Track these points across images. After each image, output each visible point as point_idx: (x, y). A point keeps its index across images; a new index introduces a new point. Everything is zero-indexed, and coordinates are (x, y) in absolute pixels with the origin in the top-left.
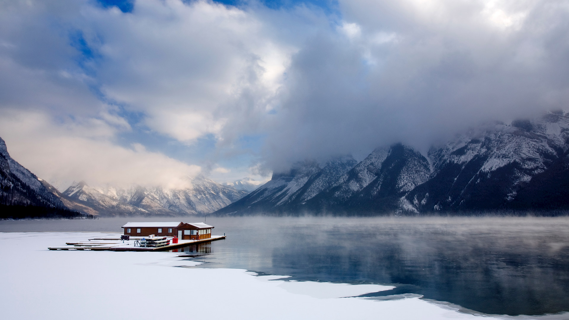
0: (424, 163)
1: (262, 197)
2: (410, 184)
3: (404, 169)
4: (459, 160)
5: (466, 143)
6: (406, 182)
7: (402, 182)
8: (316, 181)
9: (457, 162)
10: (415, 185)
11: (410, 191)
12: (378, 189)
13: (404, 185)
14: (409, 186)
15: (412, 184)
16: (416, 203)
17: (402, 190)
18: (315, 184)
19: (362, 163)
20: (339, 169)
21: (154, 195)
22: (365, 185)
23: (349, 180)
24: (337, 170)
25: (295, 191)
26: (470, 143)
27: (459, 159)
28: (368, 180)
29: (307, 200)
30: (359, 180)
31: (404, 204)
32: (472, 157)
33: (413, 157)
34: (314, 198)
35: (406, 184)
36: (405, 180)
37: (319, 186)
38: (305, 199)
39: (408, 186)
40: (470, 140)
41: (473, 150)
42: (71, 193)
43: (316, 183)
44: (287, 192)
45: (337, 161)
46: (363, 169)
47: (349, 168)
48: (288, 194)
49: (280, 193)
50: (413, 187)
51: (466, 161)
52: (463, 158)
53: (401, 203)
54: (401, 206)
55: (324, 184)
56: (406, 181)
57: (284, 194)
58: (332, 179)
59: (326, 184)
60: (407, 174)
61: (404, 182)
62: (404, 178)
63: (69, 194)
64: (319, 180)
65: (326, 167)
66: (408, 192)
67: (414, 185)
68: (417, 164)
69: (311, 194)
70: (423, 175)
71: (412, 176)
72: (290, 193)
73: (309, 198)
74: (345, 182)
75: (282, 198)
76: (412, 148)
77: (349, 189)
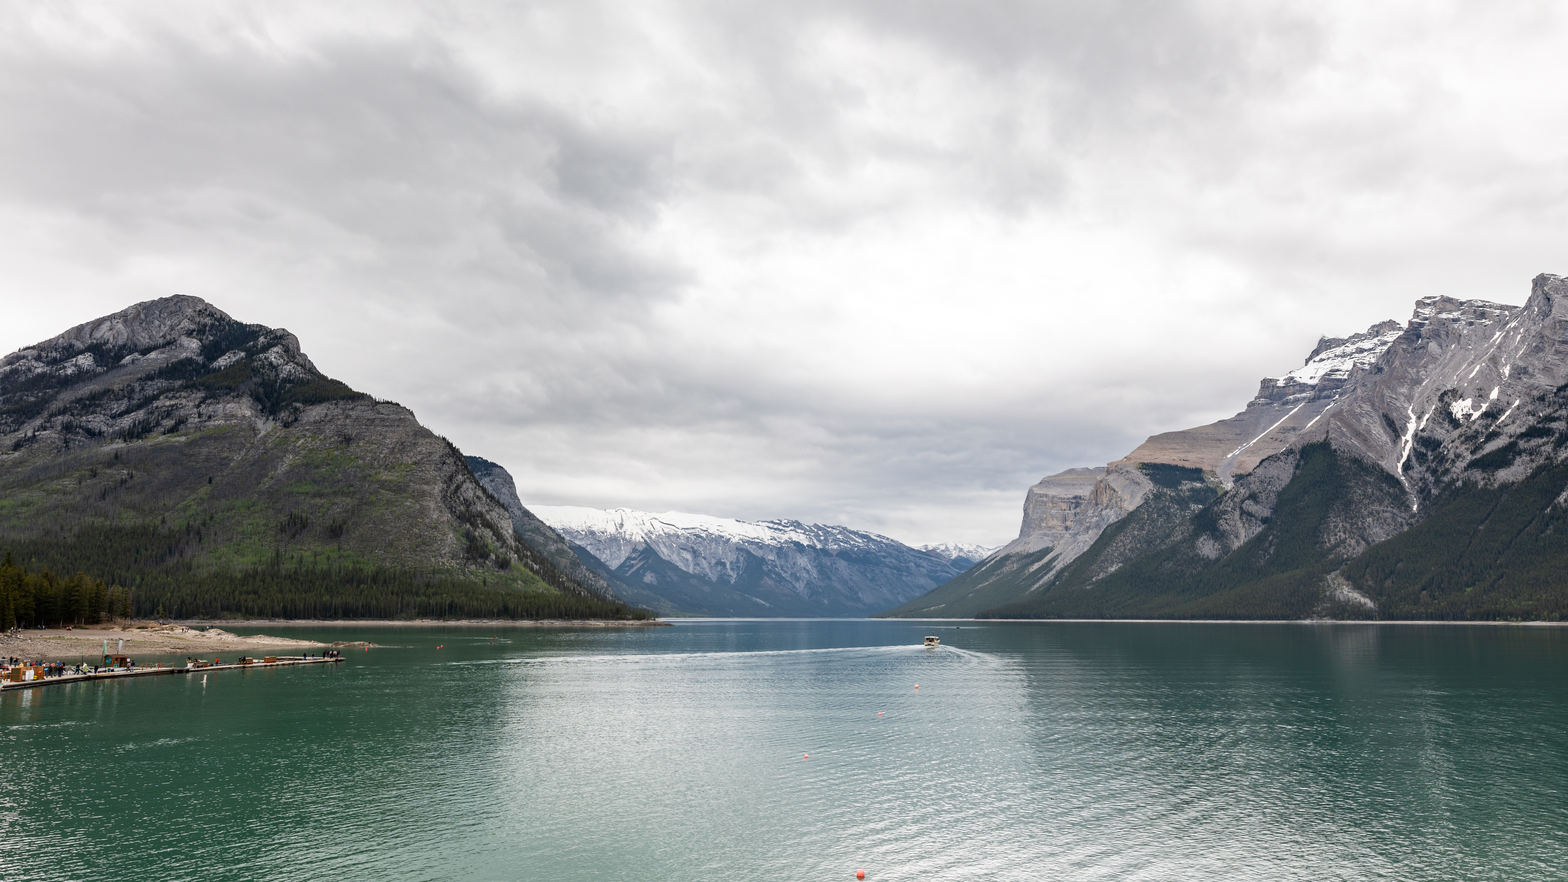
0: (1391, 491)
1: (998, 575)
2: (1353, 542)
3: (1338, 508)
4: (1489, 480)
5: (1511, 437)
6: (1343, 536)
7: (1332, 539)
8: (1119, 538)
9: (1486, 484)
10: (1368, 543)
11: (1353, 559)
12: (1269, 554)
13: (1337, 545)
14: (1350, 545)
15: (1358, 543)
16: (1370, 587)
17: (1332, 556)
18: (1115, 545)
19: (1228, 495)
20: (1172, 510)
21: (781, 571)
22: (1236, 545)
23: (1196, 535)
24: (1168, 514)
25: (1072, 560)
26: (1522, 436)
27: (1491, 478)
28: (1243, 533)
29: (1097, 581)
30: (1218, 535)
31: (1336, 589)
32: (1530, 471)
33: (1362, 476)
34: (1113, 575)
35: (1343, 541)
36: (1340, 531)
37: (1125, 549)
38: (1093, 577)
39: (1348, 547)
40: (1523, 430)
41: (1531, 454)
42: (629, 570)
43: (1117, 543)
44: (1054, 564)
45: (1169, 493)
46: (1229, 509)
47: (1197, 507)
48: (1055, 566)
49: (1036, 566)
50: (1361, 549)
51: (1513, 483)
52: (1503, 475)
53: (1329, 586)
54: (1328, 593)
55: (1136, 545)
56: (1342, 534)
57: (1048, 567)
58: (1156, 533)
59: (1141, 546)
60: (1346, 518)
61: (1338, 537)
62: (1336, 527)
63: (627, 572)
64: (1124, 536)
65: (1140, 506)
66: (1348, 560)
67: (1363, 543)
68: (1373, 492)
69: (1107, 568)
70: (1389, 520)
71: (1360, 523)
72: (1059, 565)
73: (1101, 576)
74: (1185, 540)
75: (1042, 577)
76: (1357, 456)
77: (1197, 555)
